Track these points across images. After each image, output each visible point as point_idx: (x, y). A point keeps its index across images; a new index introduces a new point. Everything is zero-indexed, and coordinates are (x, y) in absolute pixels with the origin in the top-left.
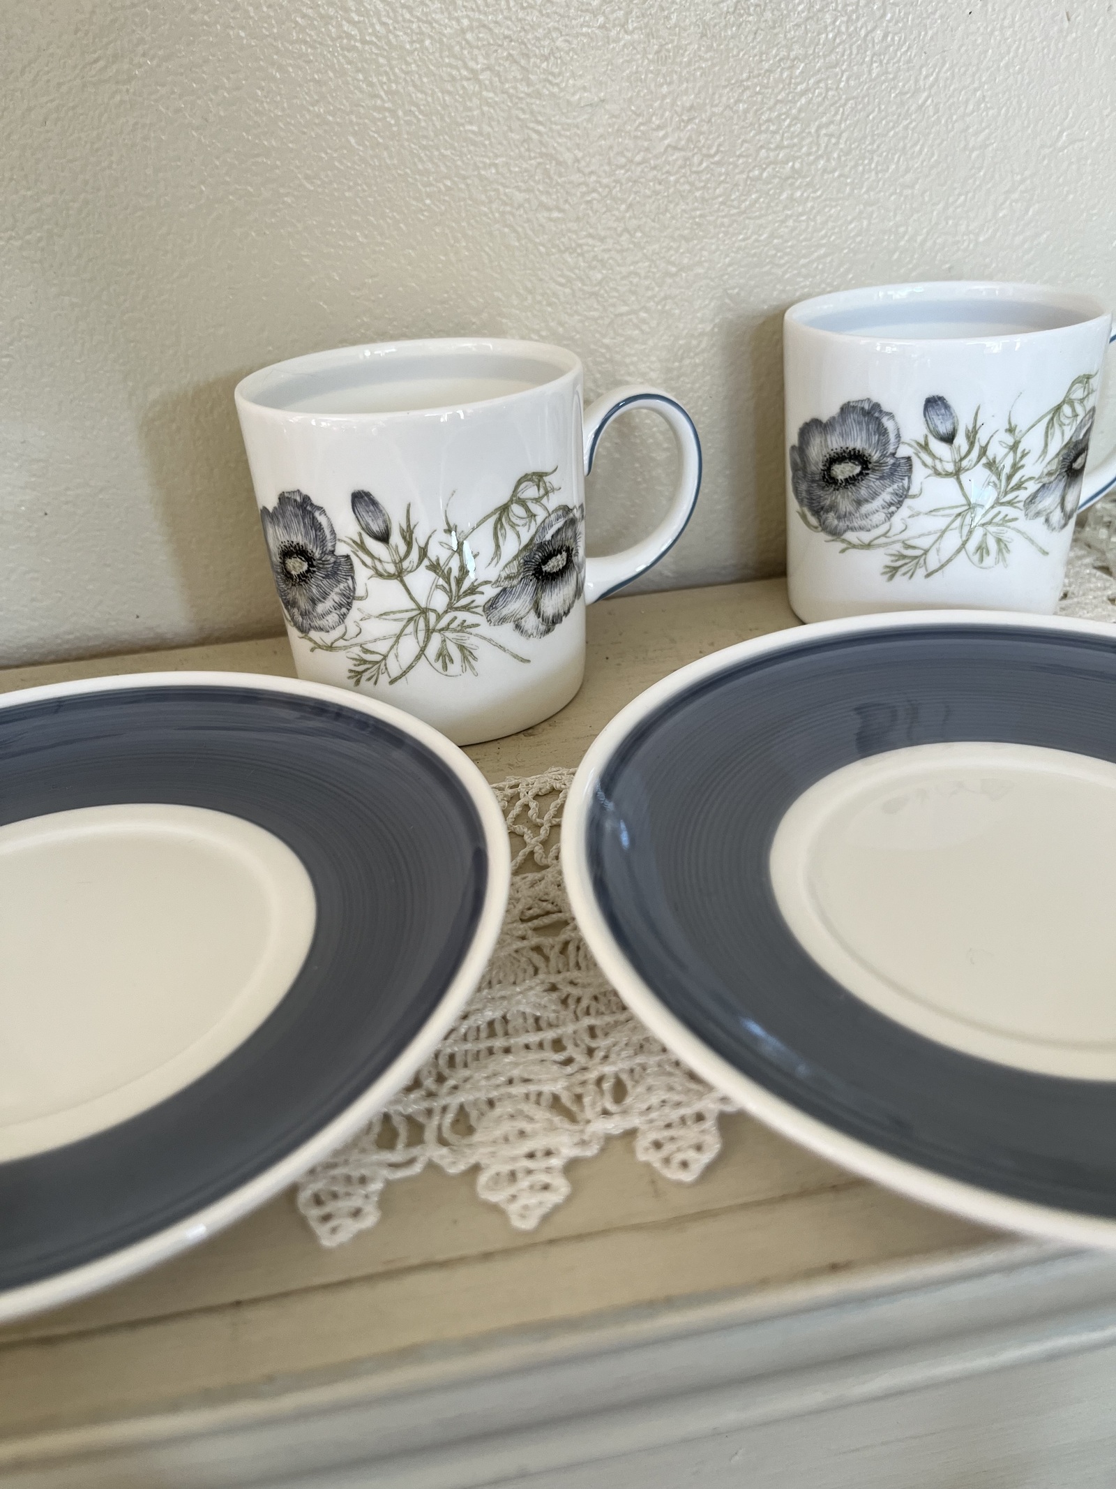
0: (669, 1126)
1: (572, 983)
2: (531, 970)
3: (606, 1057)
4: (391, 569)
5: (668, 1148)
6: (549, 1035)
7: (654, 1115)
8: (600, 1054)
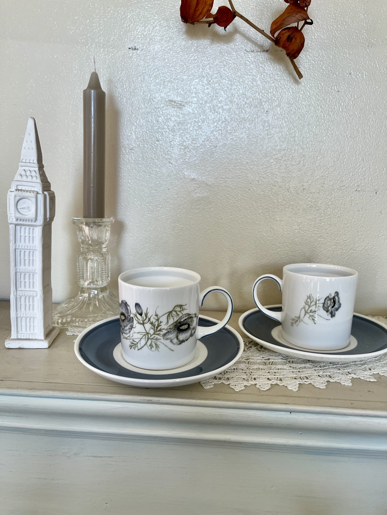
4: (142, 322)
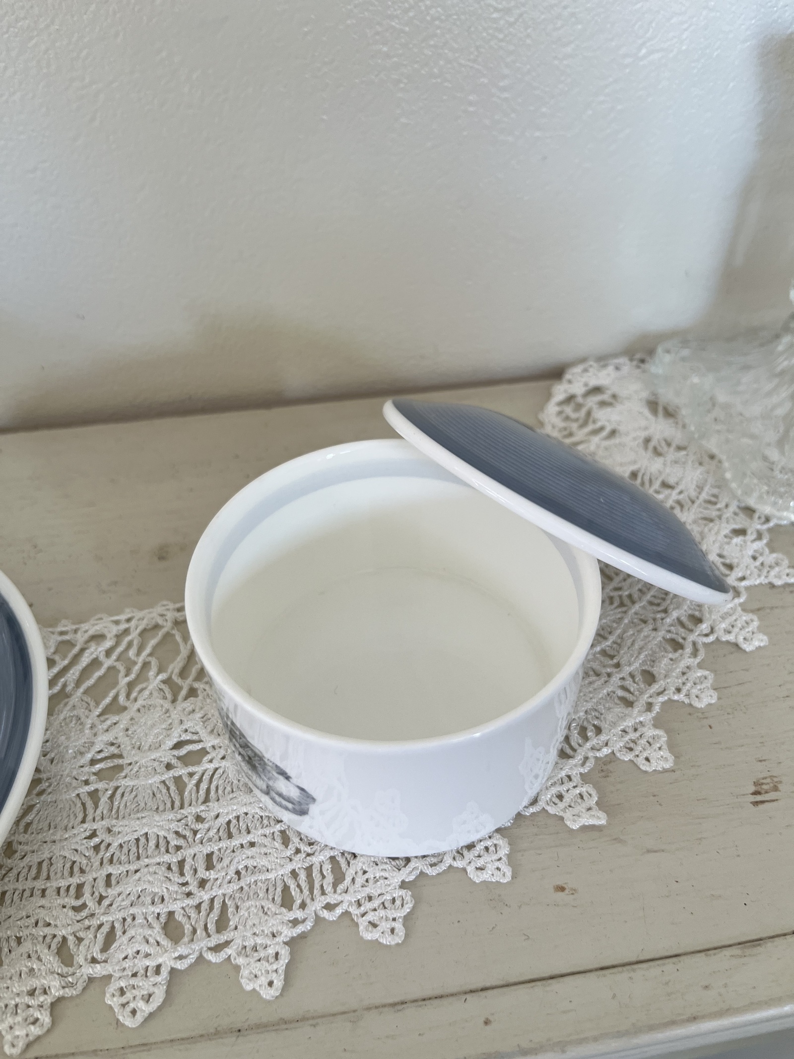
0: (135, 975)
1: (109, 831)
2: (80, 816)
3: (111, 905)
5: (129, 995)
6: (75, 880)
7: (127, 964)
8: (106, 902)
